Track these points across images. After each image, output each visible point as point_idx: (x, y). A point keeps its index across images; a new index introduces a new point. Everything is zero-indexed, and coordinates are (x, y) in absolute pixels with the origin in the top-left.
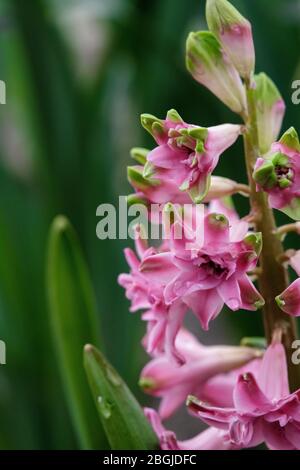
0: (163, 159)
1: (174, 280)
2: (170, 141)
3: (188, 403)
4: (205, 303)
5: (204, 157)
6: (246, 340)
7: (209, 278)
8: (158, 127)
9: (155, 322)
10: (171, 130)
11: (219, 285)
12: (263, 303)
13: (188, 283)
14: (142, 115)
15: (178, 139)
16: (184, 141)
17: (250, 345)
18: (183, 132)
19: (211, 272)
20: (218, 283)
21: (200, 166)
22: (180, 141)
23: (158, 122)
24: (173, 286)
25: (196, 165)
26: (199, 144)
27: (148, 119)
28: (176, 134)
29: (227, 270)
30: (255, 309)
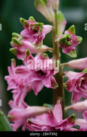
0: (26, 34)
1: (27, 76)
2: (29, 28)
3: (28, 121)
4: (37, 86)
5: (41, 34)
6: (45, 105)
7: (39, 77)
8: (26, 23)
9: (17, 93)
10: (30, 24)
11: (43, 79)
12: (58, 86)
13: (32, 78)
14: (20, 18)
15: (33, 27)
16: (35, 28)
17: (46, 106)
18: (35, 24)
19: (40, 75)
20: (42, 78)
21: (39, 37)
22: (33, 28)
23: (25, 21)
24: (26, 79)
25: (38, 37)
26: (40, 28)
27: (22, 20)
28: (32, 25)
29: (46, 74)
30: (55, 88)
